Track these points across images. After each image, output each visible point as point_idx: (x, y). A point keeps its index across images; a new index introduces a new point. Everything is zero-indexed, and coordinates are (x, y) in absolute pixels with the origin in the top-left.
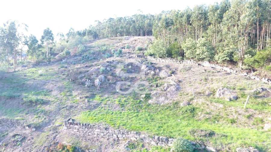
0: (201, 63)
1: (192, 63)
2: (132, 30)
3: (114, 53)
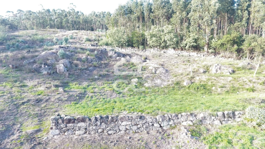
0: (165, 51)
1: (156, 51)
2: (65, 23)
3: (58, 42)
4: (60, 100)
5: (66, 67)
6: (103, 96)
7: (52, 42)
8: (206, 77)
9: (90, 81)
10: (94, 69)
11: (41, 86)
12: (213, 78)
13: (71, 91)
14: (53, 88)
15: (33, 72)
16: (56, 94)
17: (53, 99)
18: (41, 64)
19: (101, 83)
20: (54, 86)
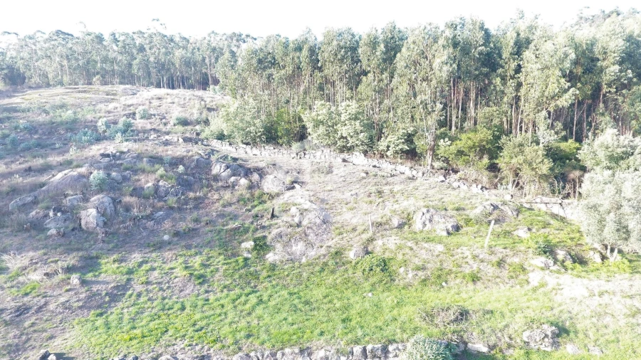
2: (139, 69)
3: (107, 130)
4: (66, 306)
5: (103, 215)
6: (164, 291)
7: (95, 128)
8: (396, 241)
9: (147, 251)
10: (167, 216)
11: (35, 270)
12: (409, 244)
13: (98, 283)
14: (61, 276)
15: (27, 230)
16: (63, 290)
17: (52, 307)
18: (48, 208)
19: (171, 255)
20: (62, 269)
